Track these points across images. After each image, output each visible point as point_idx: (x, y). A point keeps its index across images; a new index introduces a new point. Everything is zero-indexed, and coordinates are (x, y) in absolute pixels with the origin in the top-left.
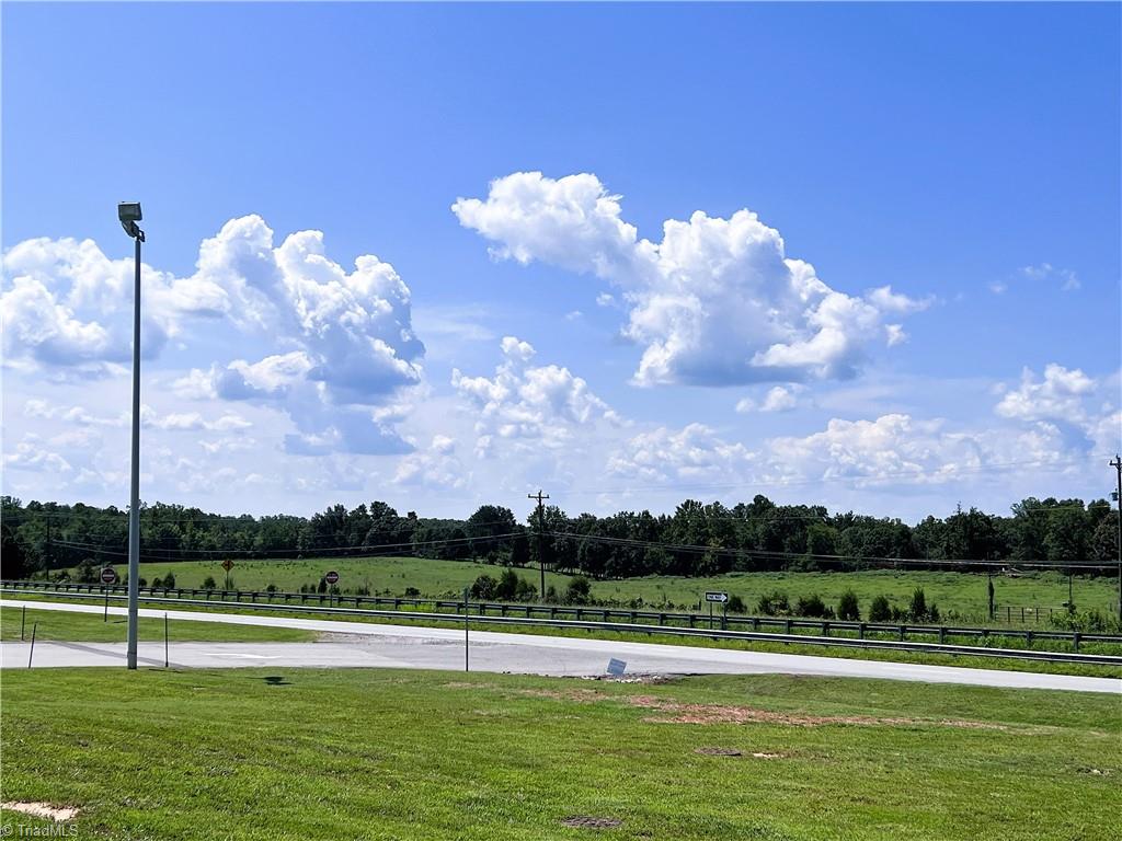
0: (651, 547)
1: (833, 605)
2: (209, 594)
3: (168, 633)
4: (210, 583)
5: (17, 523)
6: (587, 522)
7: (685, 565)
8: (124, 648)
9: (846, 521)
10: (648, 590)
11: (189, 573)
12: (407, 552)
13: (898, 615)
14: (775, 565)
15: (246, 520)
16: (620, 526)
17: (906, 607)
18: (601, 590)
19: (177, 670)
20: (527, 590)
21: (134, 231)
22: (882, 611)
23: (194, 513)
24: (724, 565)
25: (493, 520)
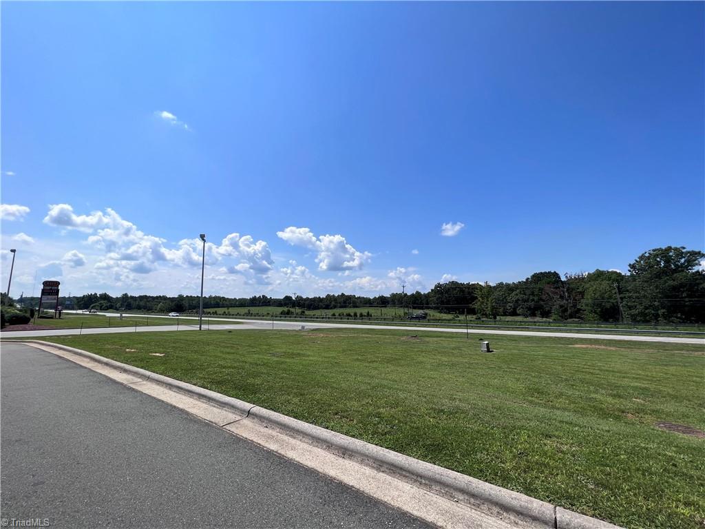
0: (320, 304)
1: (352, 314)
2: (225, 315)
3: (209, 323)
4: (225, 312)
5: (182, 300)
6: (308, 299)
7: (327, 307)
8: (199, 326)
9: (359, 298)
10: (318, 313)
11: (220, 311)
12: (270, 305)
13: (364, 316)
14: (345, 307)
15: (235, 299)
16: (314, 299)
17: (366, 314)
18: (307, 313)
19: (210, 330)
20: (292, 313)
21: (203, 240)
22: (361, 315)
23: (223, 297)
24: (335, 307)
25: (288, 298)
